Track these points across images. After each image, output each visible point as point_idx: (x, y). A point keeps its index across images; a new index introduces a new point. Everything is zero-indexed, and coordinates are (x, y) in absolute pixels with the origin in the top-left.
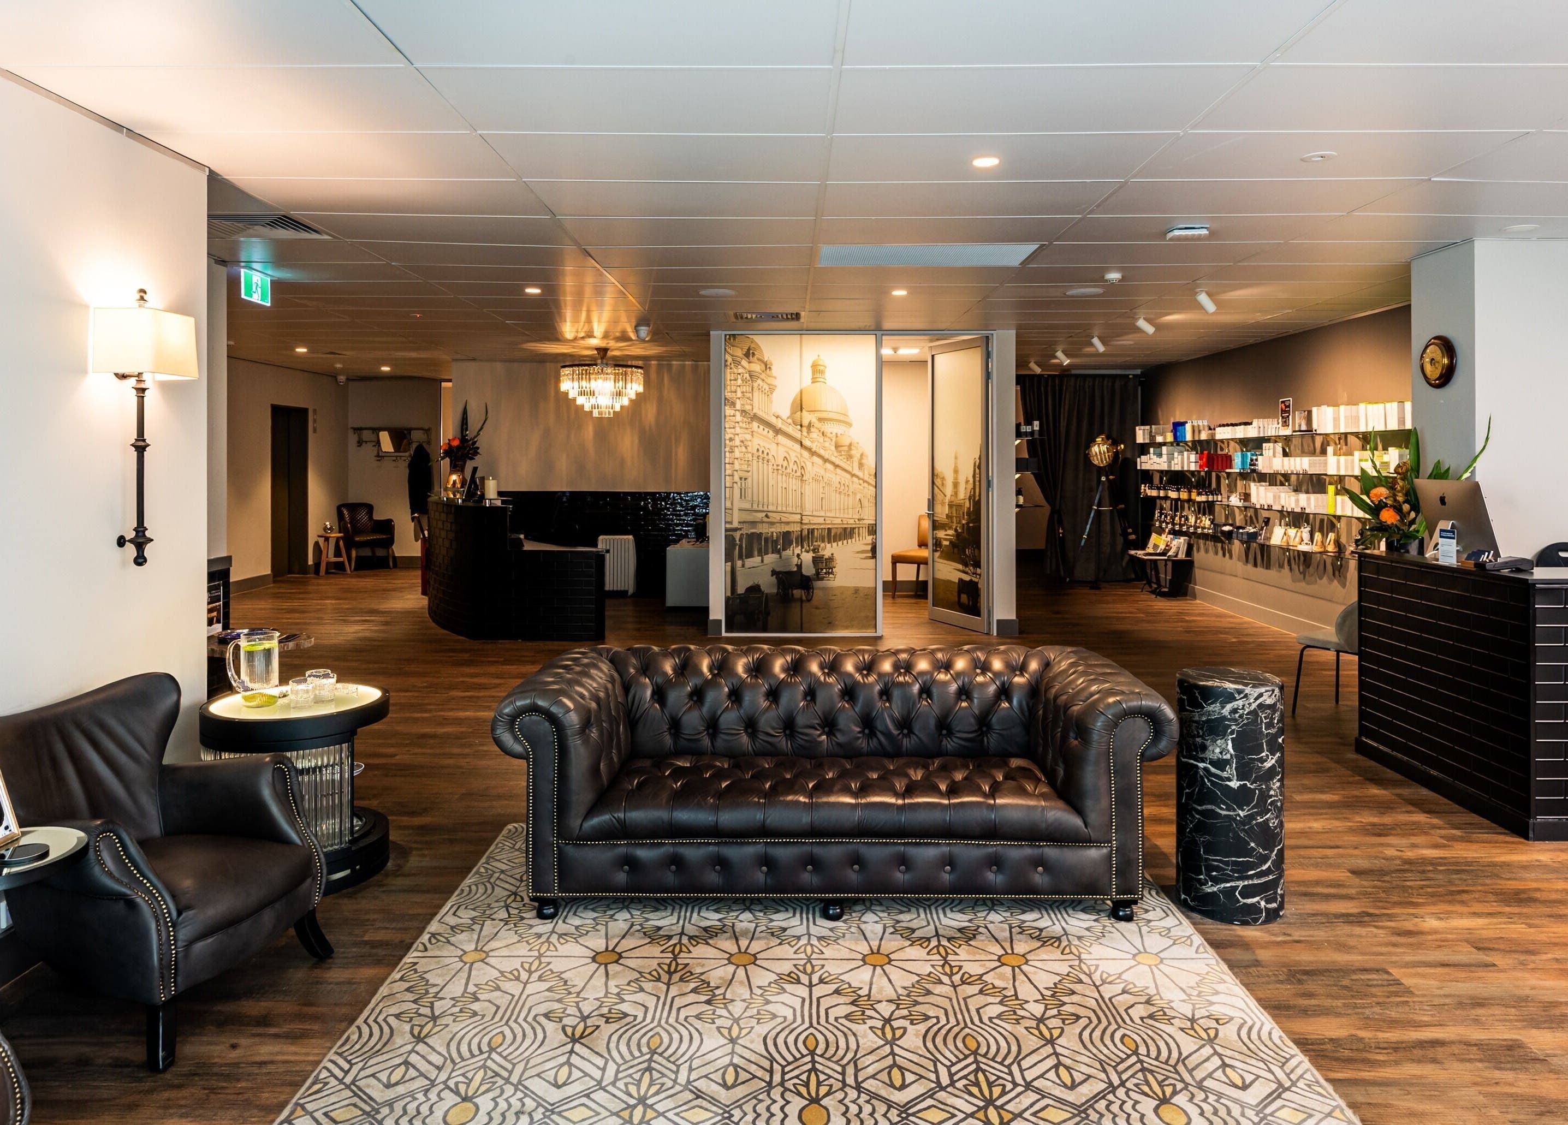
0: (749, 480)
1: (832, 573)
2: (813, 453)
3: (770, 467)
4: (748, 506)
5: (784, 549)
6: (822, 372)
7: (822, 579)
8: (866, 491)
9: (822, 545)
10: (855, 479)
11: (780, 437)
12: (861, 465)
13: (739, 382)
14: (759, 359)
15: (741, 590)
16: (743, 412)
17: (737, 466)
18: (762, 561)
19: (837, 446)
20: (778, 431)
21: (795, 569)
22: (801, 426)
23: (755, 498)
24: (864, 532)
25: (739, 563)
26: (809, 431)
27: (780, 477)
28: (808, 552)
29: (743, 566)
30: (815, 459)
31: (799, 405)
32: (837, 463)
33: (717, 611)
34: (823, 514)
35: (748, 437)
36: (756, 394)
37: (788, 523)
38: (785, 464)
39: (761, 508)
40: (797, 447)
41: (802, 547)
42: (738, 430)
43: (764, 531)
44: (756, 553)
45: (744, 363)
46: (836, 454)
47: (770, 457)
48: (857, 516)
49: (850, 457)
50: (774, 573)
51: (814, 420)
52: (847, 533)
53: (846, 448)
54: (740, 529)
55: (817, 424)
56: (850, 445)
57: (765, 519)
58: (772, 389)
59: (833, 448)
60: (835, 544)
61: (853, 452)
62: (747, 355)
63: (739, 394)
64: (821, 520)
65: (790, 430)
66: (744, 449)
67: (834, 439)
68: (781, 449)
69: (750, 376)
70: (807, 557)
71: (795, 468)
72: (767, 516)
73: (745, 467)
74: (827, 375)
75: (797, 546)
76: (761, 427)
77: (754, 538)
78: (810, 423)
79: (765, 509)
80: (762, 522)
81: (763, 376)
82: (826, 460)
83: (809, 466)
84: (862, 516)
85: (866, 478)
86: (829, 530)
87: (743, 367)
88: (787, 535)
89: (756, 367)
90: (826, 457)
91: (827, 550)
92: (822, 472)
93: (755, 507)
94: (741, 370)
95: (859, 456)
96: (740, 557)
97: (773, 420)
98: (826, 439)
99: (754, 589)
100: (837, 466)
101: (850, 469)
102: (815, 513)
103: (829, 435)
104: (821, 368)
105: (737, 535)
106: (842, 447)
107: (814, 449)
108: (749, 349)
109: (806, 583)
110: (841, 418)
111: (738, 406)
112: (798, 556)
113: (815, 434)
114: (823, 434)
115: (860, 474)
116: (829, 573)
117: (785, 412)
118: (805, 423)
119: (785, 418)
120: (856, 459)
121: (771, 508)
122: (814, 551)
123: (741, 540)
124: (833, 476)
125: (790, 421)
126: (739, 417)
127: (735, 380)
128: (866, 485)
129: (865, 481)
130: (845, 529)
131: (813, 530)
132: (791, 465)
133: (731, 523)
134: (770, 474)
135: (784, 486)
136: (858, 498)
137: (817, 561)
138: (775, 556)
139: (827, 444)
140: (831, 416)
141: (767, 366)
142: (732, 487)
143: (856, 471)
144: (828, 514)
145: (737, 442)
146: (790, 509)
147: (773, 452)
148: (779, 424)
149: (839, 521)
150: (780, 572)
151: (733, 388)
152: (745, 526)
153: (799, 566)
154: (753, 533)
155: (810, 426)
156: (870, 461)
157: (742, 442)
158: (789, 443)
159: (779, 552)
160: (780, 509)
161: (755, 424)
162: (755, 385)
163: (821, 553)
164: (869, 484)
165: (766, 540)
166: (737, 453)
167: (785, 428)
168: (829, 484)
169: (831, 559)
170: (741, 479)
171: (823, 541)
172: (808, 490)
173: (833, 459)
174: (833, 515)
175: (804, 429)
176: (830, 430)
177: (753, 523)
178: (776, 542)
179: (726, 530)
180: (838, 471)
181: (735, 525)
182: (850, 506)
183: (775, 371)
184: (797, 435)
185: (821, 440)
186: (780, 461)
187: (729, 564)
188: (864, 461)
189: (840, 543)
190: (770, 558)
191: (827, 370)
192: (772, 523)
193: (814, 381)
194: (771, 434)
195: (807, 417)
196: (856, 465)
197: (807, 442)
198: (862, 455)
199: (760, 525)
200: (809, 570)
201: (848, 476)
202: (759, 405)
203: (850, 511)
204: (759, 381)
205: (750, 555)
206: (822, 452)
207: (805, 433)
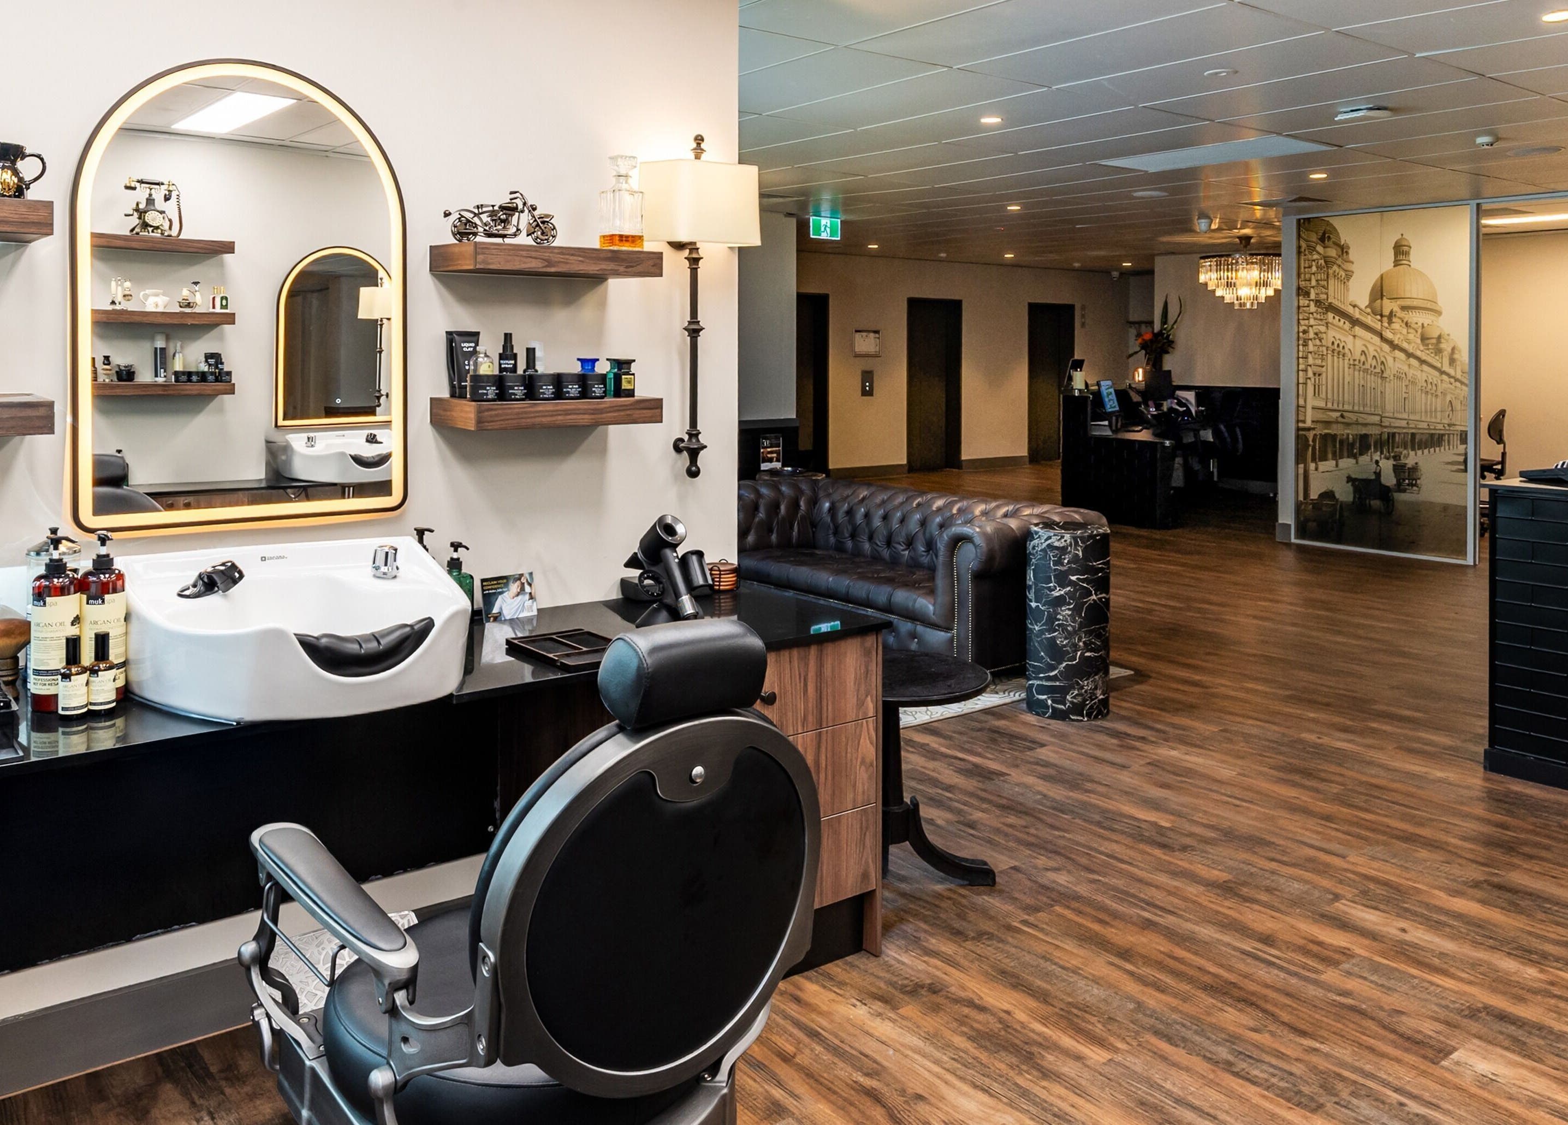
0: (1324, 375)
1: (1416, 485)
2: (1394, 346)
3: (1346, 362)
4: (1322, 404)
5: (1361, 454)
6: (1407, 254)
7: (1404, 491)
8: (1458, 391)
9: (1405, 452)
10: (1445, 377)
11: (1357, 328)
12: (1452, 361)
13: (1314, 269)
14: (1335, 243)
15: (1314, 495)
16: (1318, 302)
17: (1311, 361)
18: (1337, 466)
19: (1424, 339)
20: (1355, 322)
21: (1373, 477)
22: (1382, 316)
23: (1330, 396)
24: (1456, 440)
25: (1312, 466)
26: (1390, 322)
27: (1357, 373)
28: (1388, 459)
29: (1316, 469)
30: (1398, 354)
31: (1379, 292)
32: (1424, 357)
33: (1286, 516)
34: (1405, 416)
35: (1323, 329)
36: (1331, 282)
37: (1365, 425)
38: (1363, 358)
39: (1335, 407)
40: (1376, 340)
41: (1382, 453)
42: (1312, 322)
43: (1339, 433)
44: (1330, 456)
45: (1319, 248)
46: (1422, 348)
47: (1346, 351)
48: (1446, 421)
49: (1438, 351)
50: (1350, 479)
51: (1396, 309)
52: (1434, 440)
53: (1434, 341)
54: (1314, 429)
55: (1400, 314)
56: (1439, 337)
57: (1340, 419)
58: (1349, 274)
59: (1419, 341)
60: (1420, 452)
61: (1443, 346)
62: (1322, 240)
63: (1314, 283)
64: (1404, 423)
65: (1369, 320)
66: (1318, 342)
67: (1420, 331)
68: (1359, 343)
69: (1325, 262)
70: (1387, 466)
71: (1374, 363)
72: (1342, 416)
73: (1319, 362)
74: (1412, 257)
75: (1376, 451)
76: (1337, 318)
77: (1327, 439)
78: (1391, 312)
79: (1341, 408)
80: (1337, 422)
81: (1339, 261)
82: (1409, 355)
83: (1390, 360)
84: (1453, 421)
85: (1459, 376)
86: (1413, 435)
87: (1318, 253)
88: (1364, 438)
89: (1332, 252)
90: (1411, 351)
91: (1411, 458)
92: (1405, 368)
93: (1329, 406)
94: (1316, 257)
95: (1449, 350)
96: (1314, 460)
97: (1350, 310)
98: (1411, 330)
99: (1328, 495)
100: (1422, 362)
101: (1439, 365)
102: (1396, 415)
103: (1414, 326)
104: (1405, 248)
105: (1310, 435)
106: (1428, 340)
107: (1396, 342)
108: (1324, 233)
109: (1385, 494)
110: (1429, 305)
111: (1313, 296)
112: (1377, 462)
113: (1396, 325)
114: (1407, 324)
115: (1452, 372)
116: (1413, 485)
117: (1363, 301)
118: (1386, 312)
119: (1363, 307)
120: (1446, 354)
121: (1346, 407)
122: (1397, 458)
123: (1314, 440)
124: (1418, 373)
125: (1369, 310)
126: (1313, 308)
127: (1310, 267)
128: (1458, 384)
129: (1457, 380)
130: (1432, 435)
131: (1394, 434)
132: (1370, 359)
133: (1304, 422)
134: (1346, 369)
135: (1362, 382)
136: (1448, 398)
137: (1399, 469)
138: (1352, 461)
139: (1411, 336)
140: (1415, 303)
141: (1343, 250)
142: (1305, 384)
143: (1446, 368)
144: (1412, 417)
145: (1311, 335)
146: (1367, 409)
147: (1350, 346)
148: (1356, 314)
149: (1425, 425)
150: (1356, 480)
151: (1307, 276)
152: (1318, 426)
153: (1378, 474)
154: (1326, 435)
155: (1391, 315)
156: (1464, 356)
157: (1316, 334)
158: (1368, 335)
159: (1355, 456)
160: (1356, 408)
161: (1330, 315)
162: (1331, 271)
163: (1403, 461)
164: (1462, 383)
165: (1341, 442)
166: (1311, 347)
167: (1363, 318)
168: (1413, 383)
169: (1415, 469)
170: (1314, 374)
171: (1406, 448)
172: (1389, 388)
173: (1419, 353)
174: (1417, 418)
175: (1385, 319)
176: (1415, 320)
177: (1327, 423)
178: (1352, 445)
179: (1298, 429)
180: (1425, 367)
181: (1309, 424)
182: (1439, 409)
183: (1352, 255)
184: (1377, 326)
185: (1405, 331)
186: (1357, 355)
187: (1301, 466)
188: (1456, 356)
189: (1426, 451)
190: (1347, 463)
191: (1412, 252)
192: (1348, 425)
193: (1397, 263)
194: (1348, 326)
195: (1388, 306)
196: (1446, 361)
197: (1388, 334)
198: (1453, 349)
199: (1334, 426)
200: (1389, 479)
201: (1437, 373)
202: (1334, 294)
203: (1439, 414)
204: (1335, 267)
205: (1324, 458)
206: (1405, 345)
207: (1386, 324)
